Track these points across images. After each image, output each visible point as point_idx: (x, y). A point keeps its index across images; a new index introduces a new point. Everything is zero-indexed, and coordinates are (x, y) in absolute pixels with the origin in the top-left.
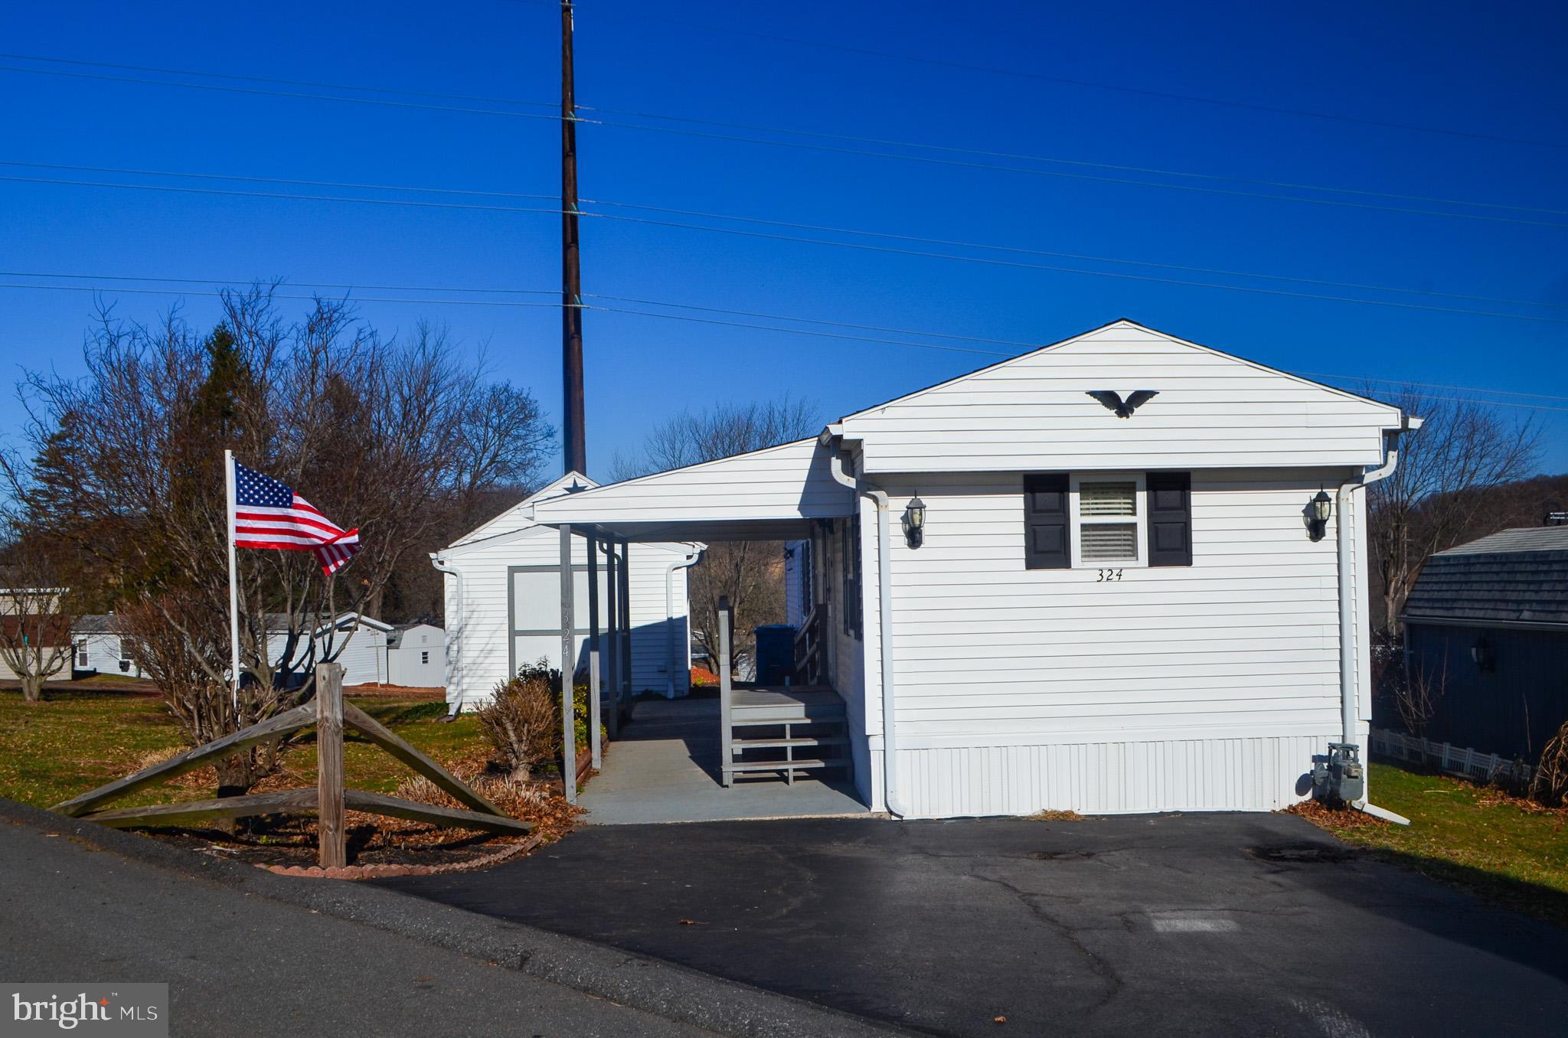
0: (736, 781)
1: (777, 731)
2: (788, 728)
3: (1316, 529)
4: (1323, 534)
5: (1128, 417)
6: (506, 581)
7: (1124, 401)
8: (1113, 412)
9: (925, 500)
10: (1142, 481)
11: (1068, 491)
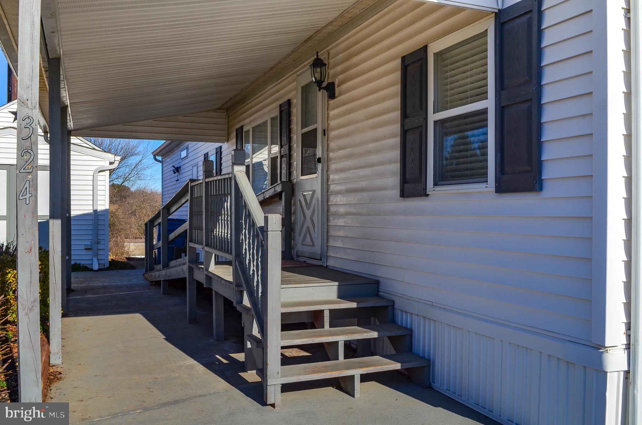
2: (327, 314)
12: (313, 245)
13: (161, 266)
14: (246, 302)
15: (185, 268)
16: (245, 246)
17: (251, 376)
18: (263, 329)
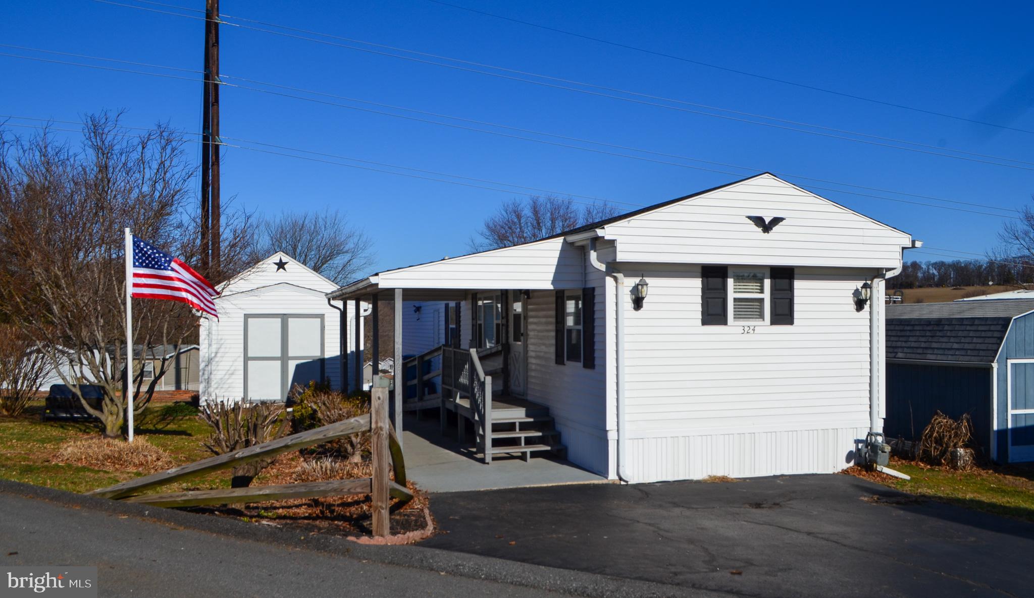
0: (494, 459)
1: (510, 427)
2: (517, 425)
3: (860, 304)
4: (863, 308)
5: (768, 233)
6: (242, 324)
7: (767, 223)
8: (760, 229)
9: (648, 280)
10: (768, 273)
11: (727, 277)
12: (520, 386)
13: (416, 399)
14: (477, 418)
15: (440, 400)
16: (476, 390)
17: (480, 456)
18: (484, 430)
